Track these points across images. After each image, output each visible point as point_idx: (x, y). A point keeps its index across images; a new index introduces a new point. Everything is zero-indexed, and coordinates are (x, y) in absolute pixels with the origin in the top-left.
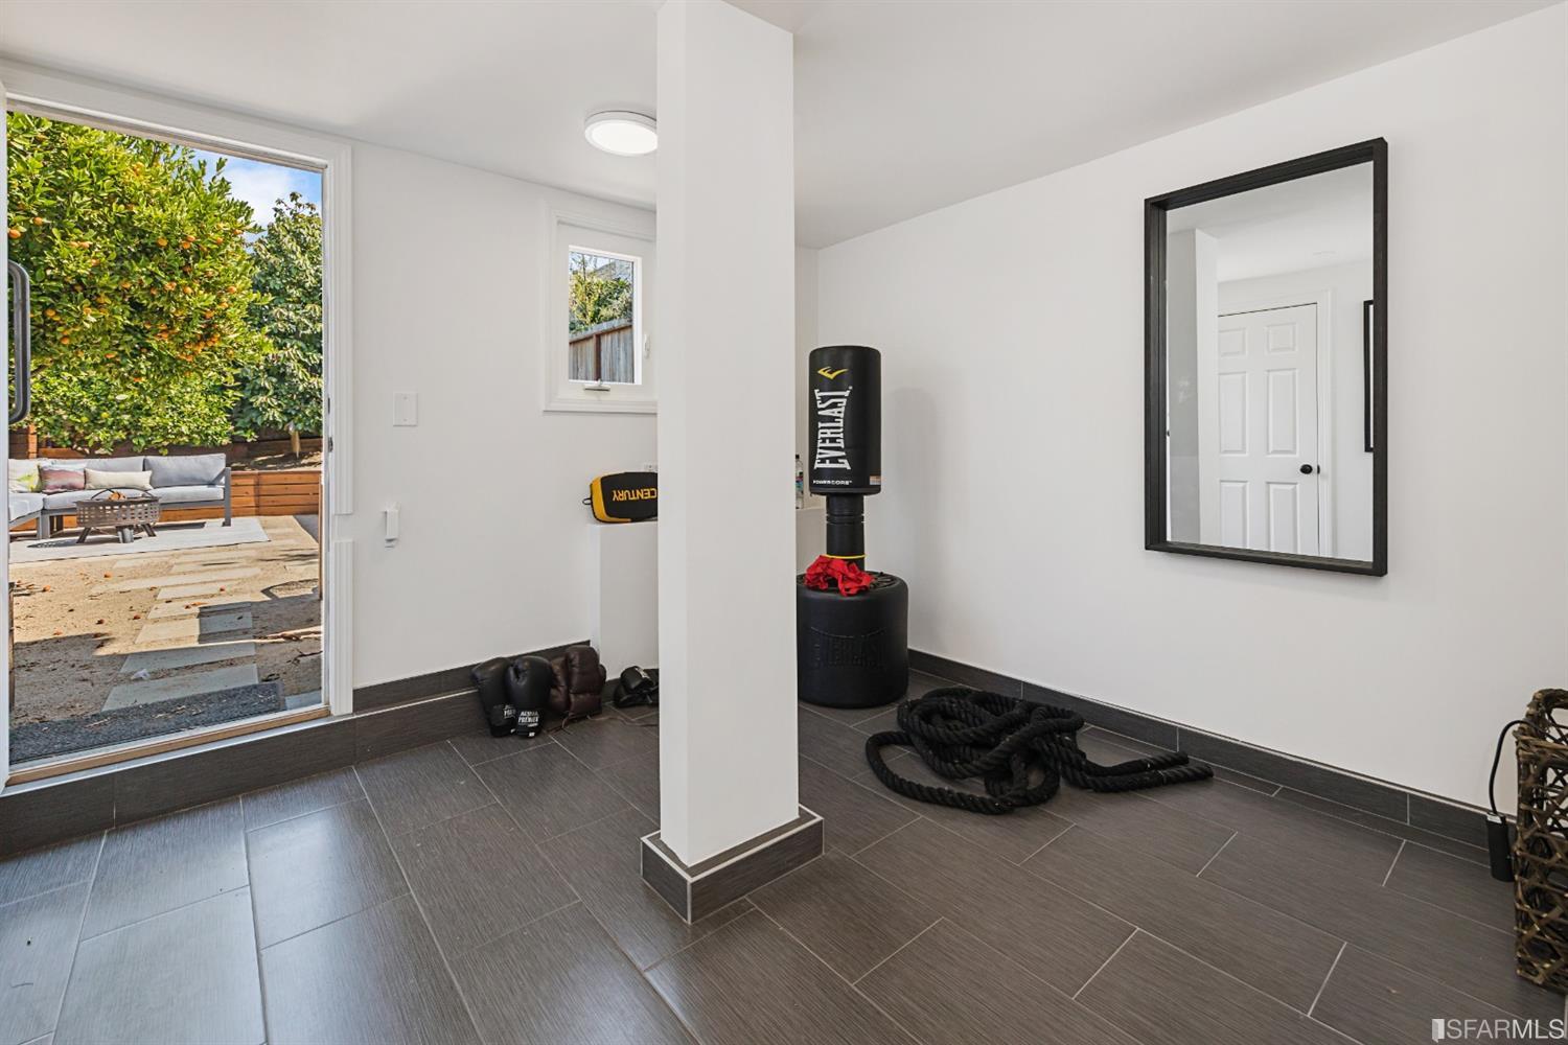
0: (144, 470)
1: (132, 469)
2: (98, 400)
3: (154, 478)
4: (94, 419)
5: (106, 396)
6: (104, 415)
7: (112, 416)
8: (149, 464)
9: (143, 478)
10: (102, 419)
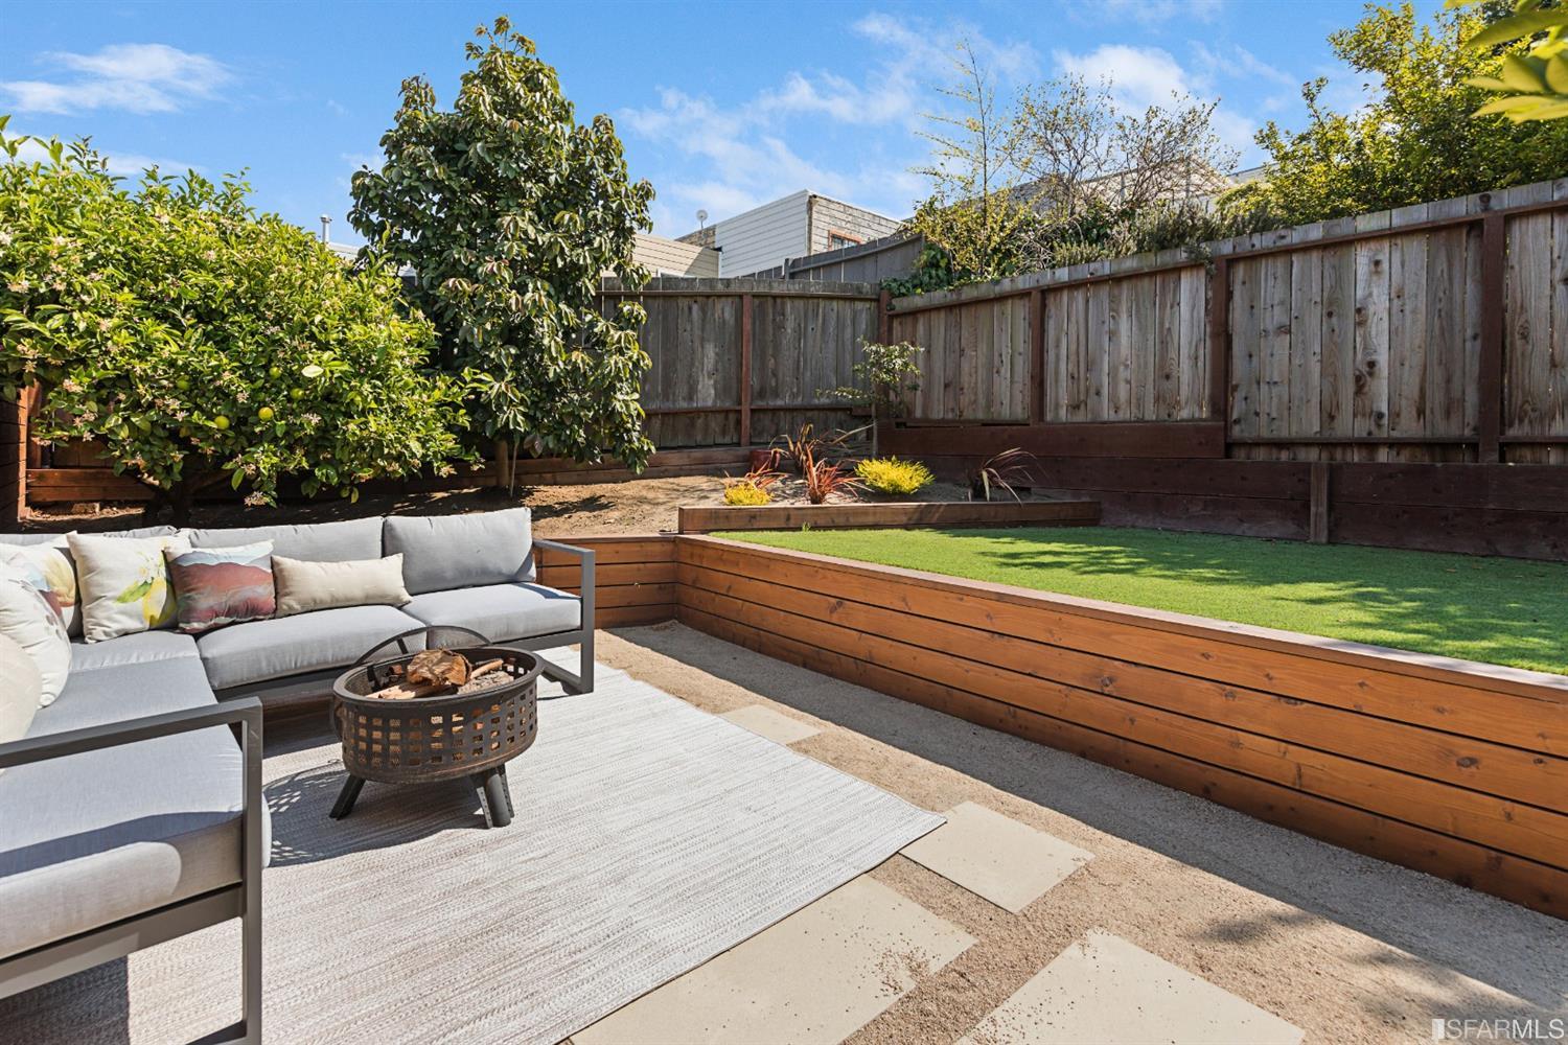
0: (384, 555)
1: (357, 552)
2: (250, 378)
3: (408, 572)
4: (243, 420)
5: (266, 368)
6: (266, 412)
7: (282, 415)
8: (395, 537)
9: (389, 573)
10: (258, 423)
